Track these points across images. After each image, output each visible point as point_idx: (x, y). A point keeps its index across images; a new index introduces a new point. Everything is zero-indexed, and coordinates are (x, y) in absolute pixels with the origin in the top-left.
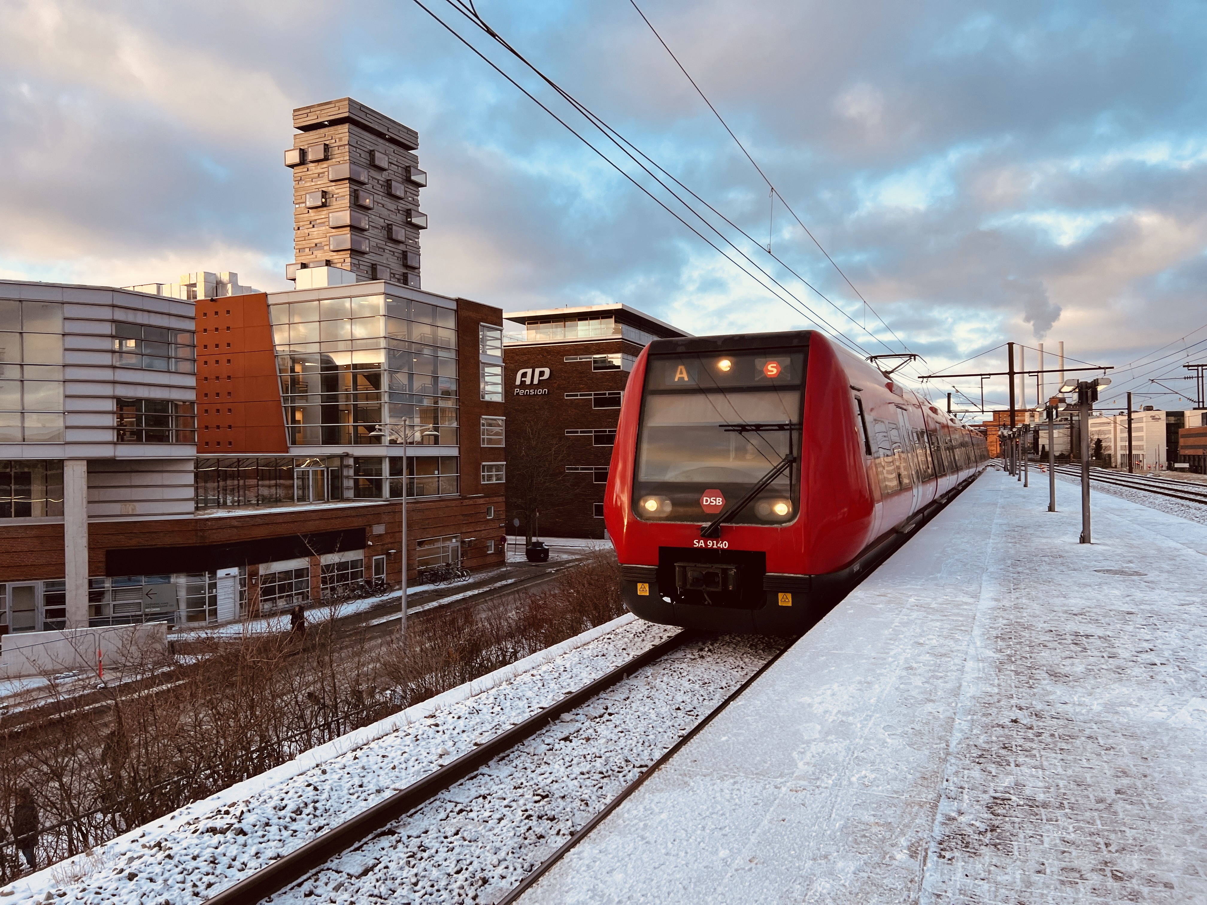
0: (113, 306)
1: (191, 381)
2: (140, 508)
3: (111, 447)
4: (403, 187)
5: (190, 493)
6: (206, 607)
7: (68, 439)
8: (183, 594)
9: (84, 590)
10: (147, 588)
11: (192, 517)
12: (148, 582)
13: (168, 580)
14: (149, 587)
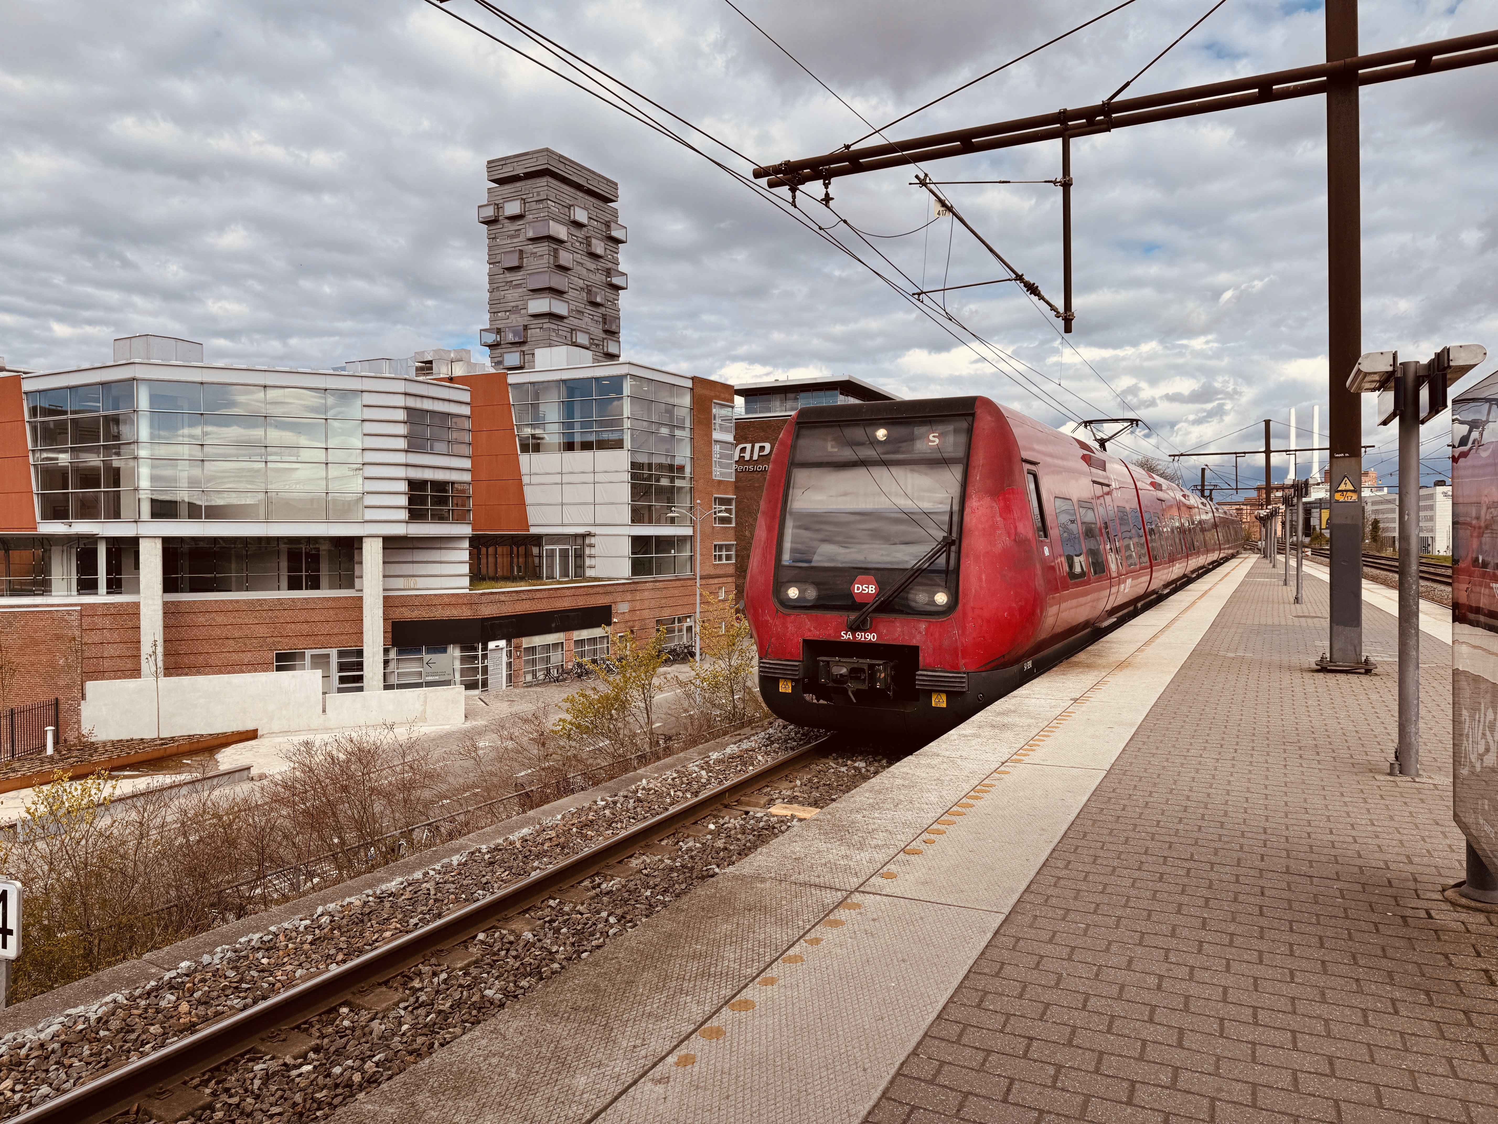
0: (406, 394)
1: (467, 464)
2: (421, 582)
3: (404, 525)
4: (602, 244)
5: (465, 569)
6: (479, 677)
7: (367, 517)
8: (457, 665)
9: (380, 657)
10: (427, 657)
11: (467, 591)
12: (428, 652)
13: (445, 651)
14: (429, 656)
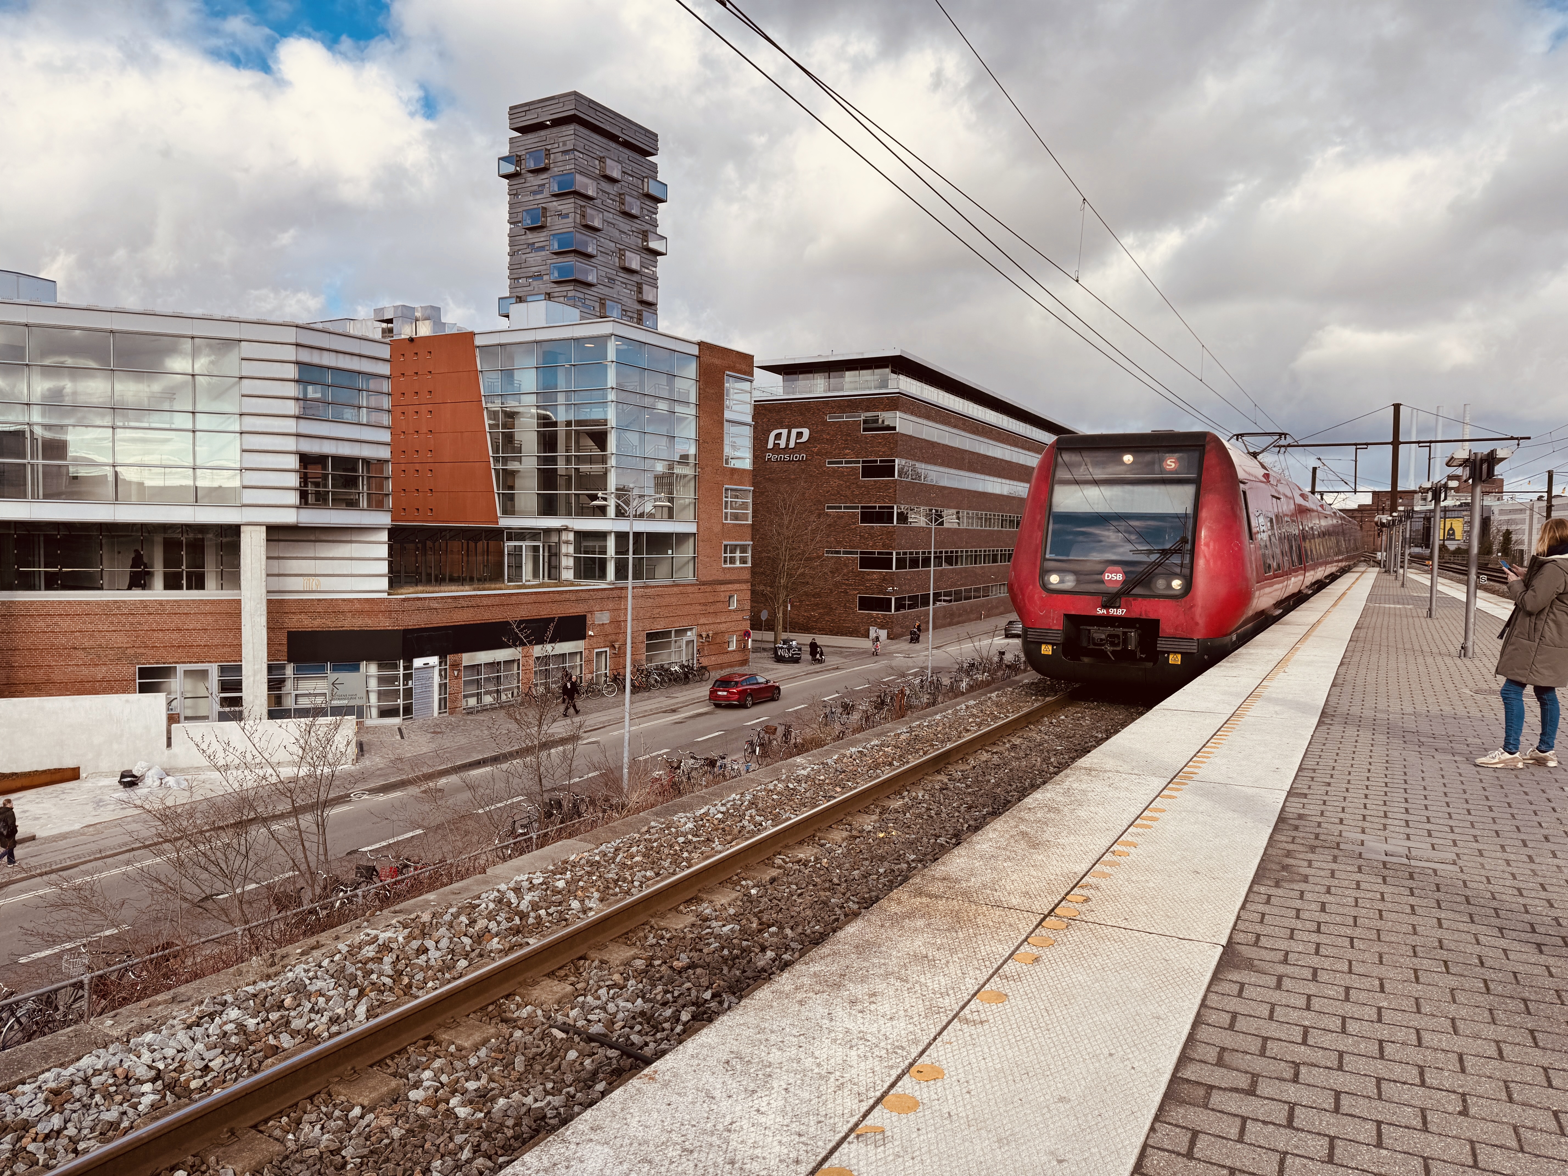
0: (300, 345)
1: (386, 436)
2: (325, 584)
3: (294, 511)
4: (639, 203)
5: (384, 567)
6: (401, 702)
7: (245, 502)
8: (373, 686)
9: (263, 677)
10: (333, 676)
11: (385, 595)
12: (335, 669)
13: (357, 669)
14: (335, 675)
